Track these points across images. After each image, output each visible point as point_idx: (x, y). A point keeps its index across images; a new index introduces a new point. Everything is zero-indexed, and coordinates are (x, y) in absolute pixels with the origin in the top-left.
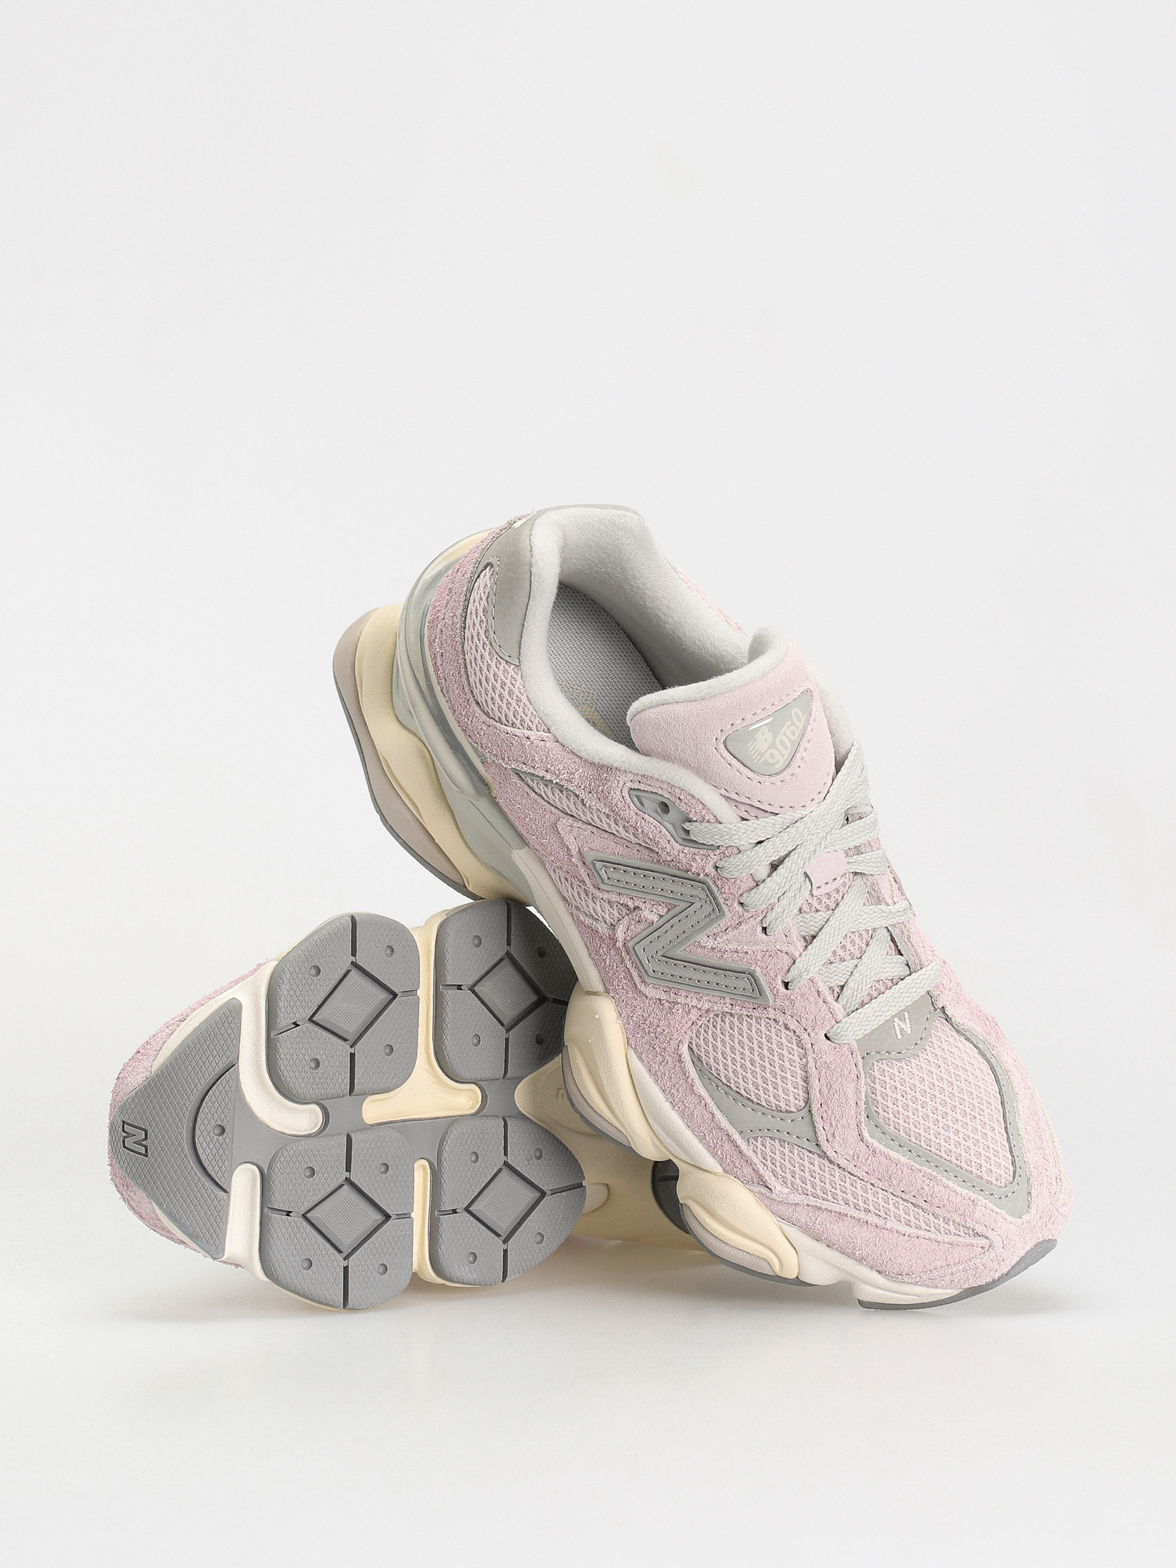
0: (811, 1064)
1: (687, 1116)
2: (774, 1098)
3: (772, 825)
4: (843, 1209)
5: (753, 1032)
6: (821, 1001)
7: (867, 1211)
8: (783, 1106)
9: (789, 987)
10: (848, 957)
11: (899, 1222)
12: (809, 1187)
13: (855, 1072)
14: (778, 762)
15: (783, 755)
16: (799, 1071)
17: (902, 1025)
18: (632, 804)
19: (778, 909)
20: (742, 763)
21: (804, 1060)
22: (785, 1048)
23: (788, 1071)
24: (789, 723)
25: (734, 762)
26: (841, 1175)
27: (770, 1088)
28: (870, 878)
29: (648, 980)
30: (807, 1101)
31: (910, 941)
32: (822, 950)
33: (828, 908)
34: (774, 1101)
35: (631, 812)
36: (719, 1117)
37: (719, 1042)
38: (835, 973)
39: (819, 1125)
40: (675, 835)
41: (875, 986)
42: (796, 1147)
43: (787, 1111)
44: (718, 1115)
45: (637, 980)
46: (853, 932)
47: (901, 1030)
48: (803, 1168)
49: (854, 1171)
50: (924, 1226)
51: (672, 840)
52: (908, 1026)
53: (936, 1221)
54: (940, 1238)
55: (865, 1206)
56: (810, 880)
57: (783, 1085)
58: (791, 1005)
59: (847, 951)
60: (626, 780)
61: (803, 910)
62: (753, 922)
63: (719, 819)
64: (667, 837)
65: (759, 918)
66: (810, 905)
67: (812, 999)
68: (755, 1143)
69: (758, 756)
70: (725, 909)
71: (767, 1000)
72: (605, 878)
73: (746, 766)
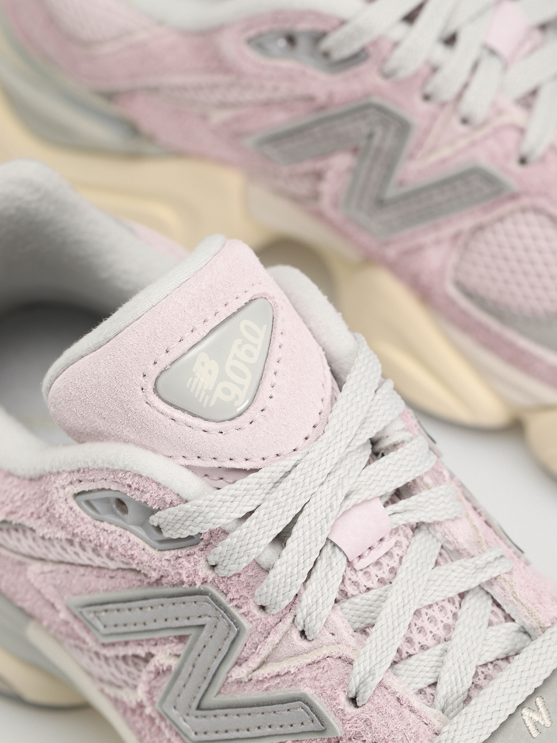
3: (258, 486)
9: (358, 704)
10: (430, 642)
14: (237, 398)
15: (242, 387)
17: (536, 717)
18: (84, 514)
19: (306, 599)
20: (190, 413)
24: (238, 341)
25: (177, 414)
28: (438, 528)
31: (517, 600)
32: (387, 640)
33: (381, 581)
38: (420, 668)
40: (148, 538)
41: (483, 673)
46: (430, 606)
47: (536, 724)
51: (147, 546)
52: (545, 716)
56: (340, 549)
58: (368, 728)
59: (428, 633)
60: (64, 484)
61: (349, 595)
62: (283, 627)
63: (185, 496)
64: (140, 546)
65: (289, 620)
66: (355, 583)
67: (393, 712)
69: (207, 397)
70: (243, 621)
71: (334, 731)
72: (101, 627)
73: (194, 416)
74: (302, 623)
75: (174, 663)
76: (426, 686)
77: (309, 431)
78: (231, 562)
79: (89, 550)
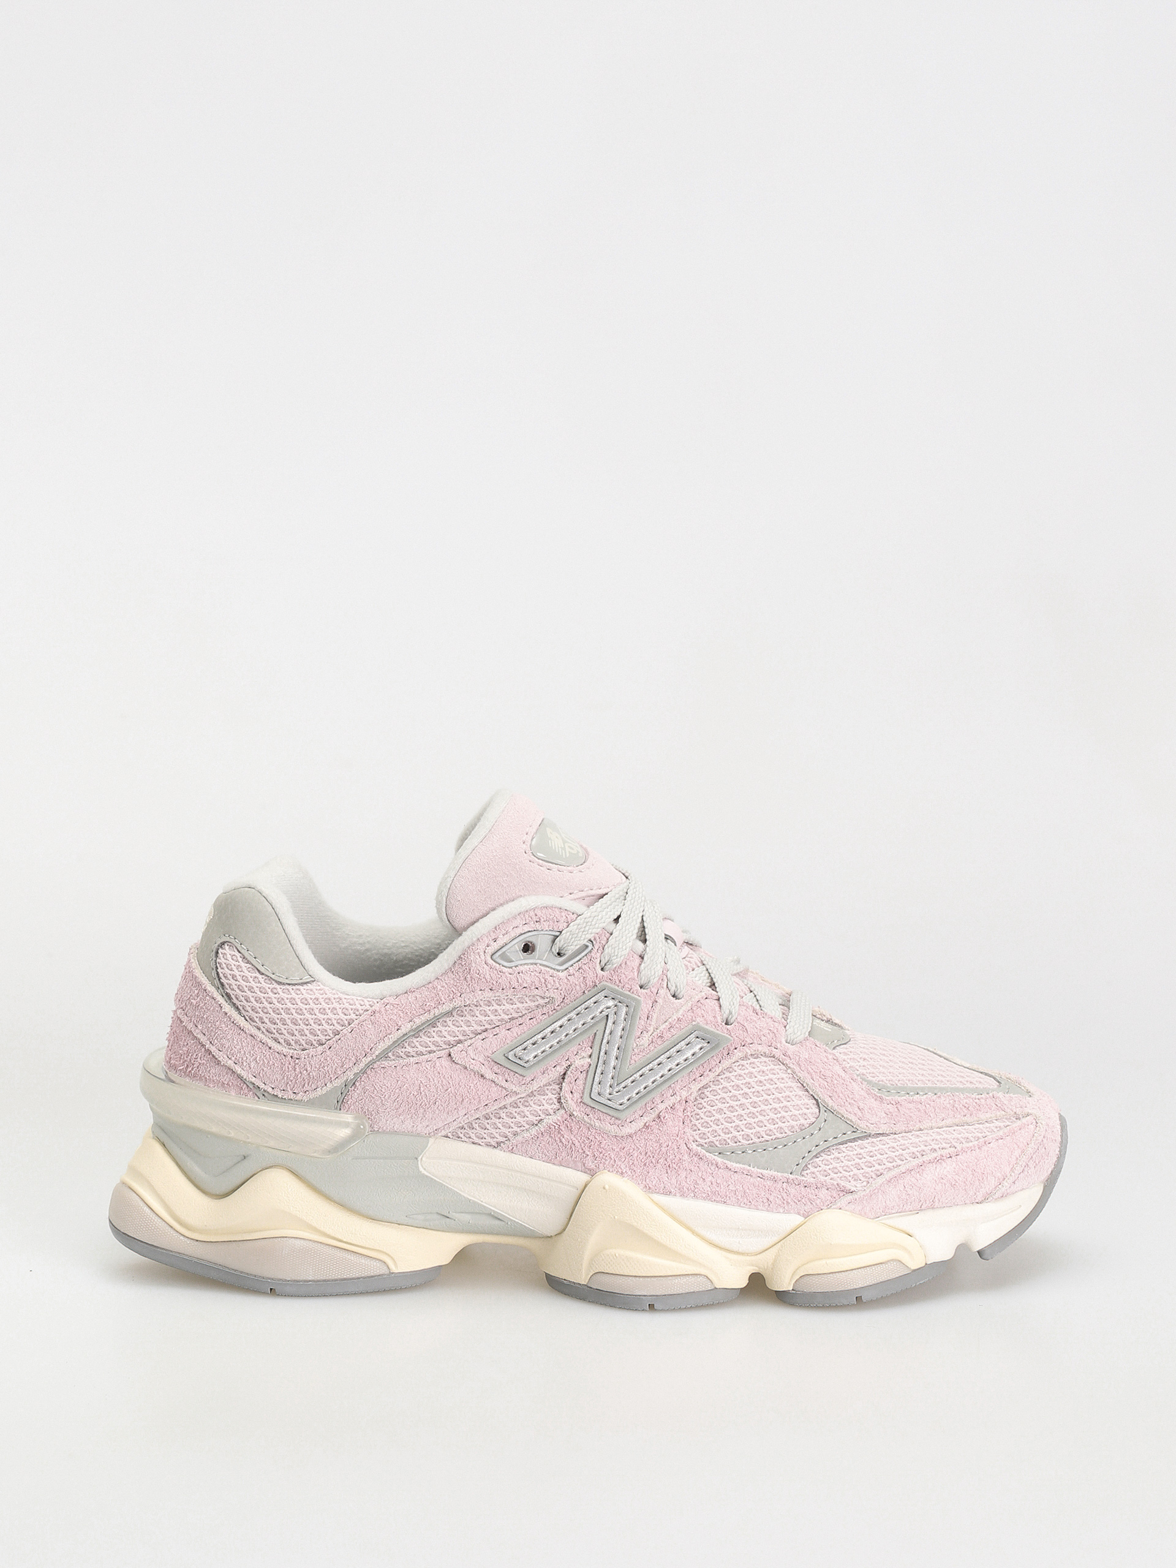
0: (796, 1070)
2: (793, 1120)
4: (914, 1163)
8: (804, 1122)
9: (730, 1023)
11: (962, 1144)
12: (878, 1167)
16: (793, 1085)
18: (502, 968)
21: (789, 1071)
22: (768, 1073)
23: (785, 1089)
26: (892, 1140)
27: (783, 1114)
29: (623, 1115)
30: (818, 1103)
34: (795, 1123)
40: (553, 966)
42: (841, 1147)
44: (765, 1172)
49: (898, 1129)
50: (980, 1135)
51: (553, 971)
53: (984, 1126)
57: (791, 1103)
62: (661, 994)
64: (549, 973)
65: (665, 986)
68: (808, 1171)
70: (637, 997)
71: (726, 1040)
73: (560, 865)
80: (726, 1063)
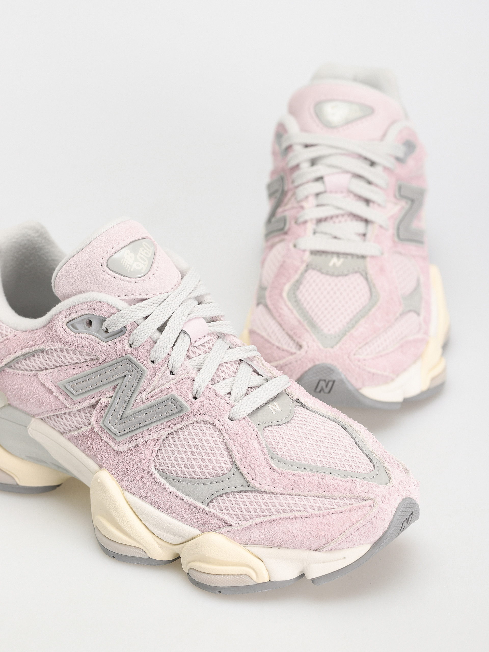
0: (227, 437)
1: (170, 511)
2: (213, 469)
4: (277, 516)
5: (187, 435)
6: (219, 399)
7: (292, 511)
8: (219, 472)
9: (197, 398)
10: (227, 377)
11: (314, 510)
12: (253, 513)
13: (254, 433)
14: (143, 268)
15: (144, 265)
16: (222, 446)
17: (274, 408)
18: (71, 332)
21: (222, 437)
22: (208, 435)
23: (215, 449)
24: (142, 249)
25: (116, 275)
26: (269, 497)
27: (208, 464)
28: (228, 337)
29: (118, 439)
30: (233, 462)
31: (263, 367)
32: (209, 370)
33: (205, 352)
34: (214, 471)
35: (72, 337)
36: (186, 498)
37: (170, 453)
38: (223, 386)
39: (244, 471)
40: (101, 337)
41: (250, 390)
42: (236, 494)
43: (224, 474)
44: (185, 497)
45: (113, 445)
46: (226, 363)
47: (275, 410)
48: (245, 503)
49: (275, 491)
50: (330, 507)
51: (100, 341)
52: (278, 407)
53: (336, 501)
54: (342, 509)
55: (289, 508)
56: (188, 334)
57: (215, 458)
58: (202, 407)
59: (226, 373)
60: (62, 317)
61: (191, 357)
62: (163, 369)
63: (120, 309)
64: (97, 341)
65: (166, 365)
66: (194, 352)
67: (213, 398)
68: (212, 504)
69: (130, 267)
70: (145, 368)
71: (187, 409)
72: (74, 392)
73: (124, 276)
74: (171, 366)
75: (110, 400)
76: (226, 393)
77: (173, 286)
78: (140, 338)
79: (71, 352)
80: (185, 423)
